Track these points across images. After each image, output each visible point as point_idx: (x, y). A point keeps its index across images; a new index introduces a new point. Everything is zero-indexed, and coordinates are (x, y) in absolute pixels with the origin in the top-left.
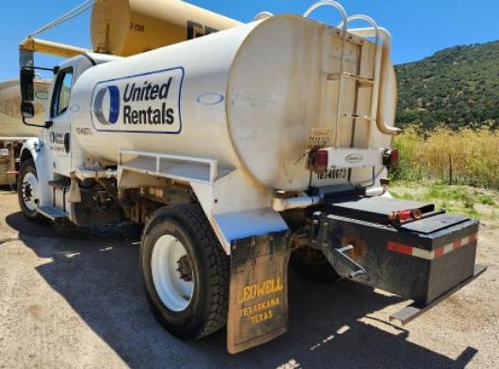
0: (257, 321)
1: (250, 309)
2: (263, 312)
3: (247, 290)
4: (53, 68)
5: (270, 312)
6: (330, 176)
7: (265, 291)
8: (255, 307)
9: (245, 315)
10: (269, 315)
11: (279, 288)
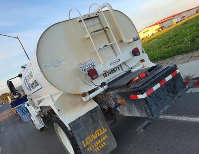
0: (99, 150)
1: (93, 146)
2: (100, 144)
3: (87, 139)
4: (18, 75)
5: (104, 143)
6: (110, 73)
7: (98, 136)
8: (95, 144)
9: (91, 149)
10: (103, 144)
11: (105, 130)
